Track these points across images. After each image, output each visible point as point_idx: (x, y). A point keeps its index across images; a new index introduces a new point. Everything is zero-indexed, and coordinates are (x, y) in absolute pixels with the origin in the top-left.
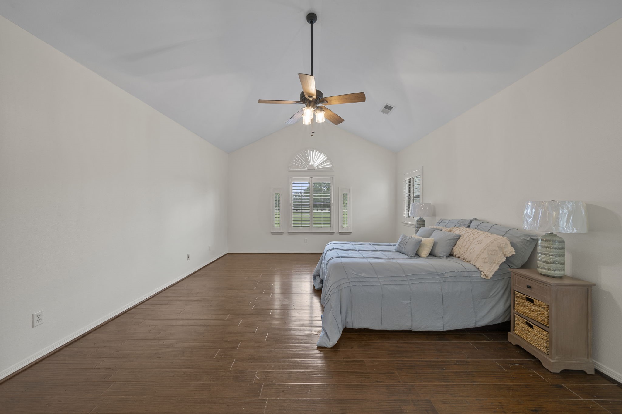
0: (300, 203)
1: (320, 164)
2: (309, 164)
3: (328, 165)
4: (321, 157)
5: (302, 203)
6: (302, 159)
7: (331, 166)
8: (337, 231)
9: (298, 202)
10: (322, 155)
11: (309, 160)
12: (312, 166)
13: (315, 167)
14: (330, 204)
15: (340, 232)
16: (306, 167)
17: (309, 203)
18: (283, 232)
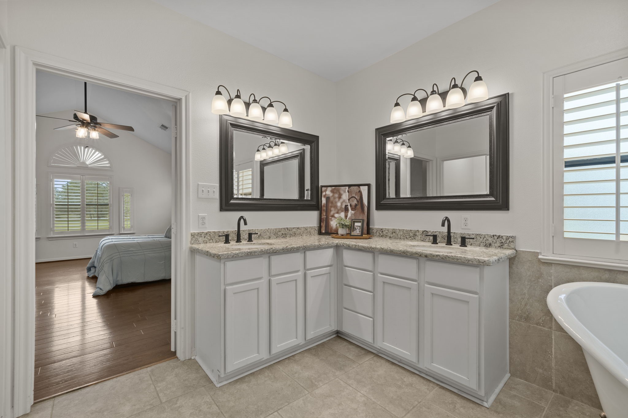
0: (67, 204)
1: (93, 163)
2: (79, 161)
3: (106, 163)
4: (97, 155)
5: (69, 204)
6: (71, 156)
7: (109, 165)
8: (118, 233)
9: (65, 202)
10: (97, 153)
11: (80, 158)
12: (84, 163)
13: (88, 165)
14: (108, 205)
15: (120, 234)
16: (75, 164)
17: (80, 204)
18: (40, 238)
